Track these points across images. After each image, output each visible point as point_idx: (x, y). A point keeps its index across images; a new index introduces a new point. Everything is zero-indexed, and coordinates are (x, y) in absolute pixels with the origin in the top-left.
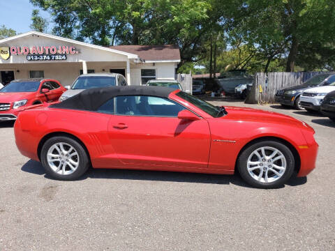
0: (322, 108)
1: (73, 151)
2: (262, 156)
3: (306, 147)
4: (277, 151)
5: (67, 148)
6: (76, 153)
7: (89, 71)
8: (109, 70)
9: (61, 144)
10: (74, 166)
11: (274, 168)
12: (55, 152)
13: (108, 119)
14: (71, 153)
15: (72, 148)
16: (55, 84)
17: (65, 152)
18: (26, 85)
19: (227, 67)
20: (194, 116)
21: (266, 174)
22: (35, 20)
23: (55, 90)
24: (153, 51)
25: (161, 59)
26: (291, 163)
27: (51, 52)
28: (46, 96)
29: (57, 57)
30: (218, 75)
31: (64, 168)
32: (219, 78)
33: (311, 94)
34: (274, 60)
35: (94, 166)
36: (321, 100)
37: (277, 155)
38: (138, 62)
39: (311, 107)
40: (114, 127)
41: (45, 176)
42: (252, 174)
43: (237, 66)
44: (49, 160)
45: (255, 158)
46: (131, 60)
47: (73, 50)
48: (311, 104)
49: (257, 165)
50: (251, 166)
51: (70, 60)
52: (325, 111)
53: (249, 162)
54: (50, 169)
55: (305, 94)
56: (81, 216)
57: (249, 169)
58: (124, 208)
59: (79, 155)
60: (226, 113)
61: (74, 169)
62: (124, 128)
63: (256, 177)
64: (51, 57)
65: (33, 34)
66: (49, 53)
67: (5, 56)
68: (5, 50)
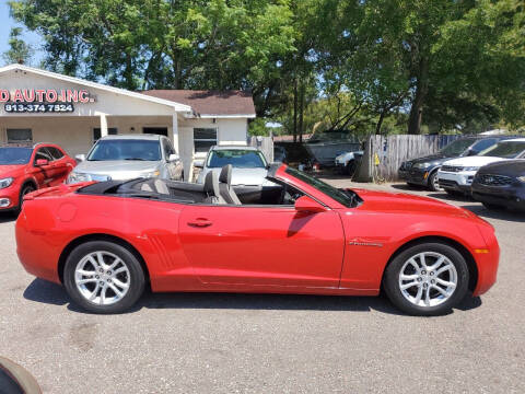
0: (472, 189)
1: (120, 265)
2: (420, 266)
3: (486, 251)
4: (443, 258)
5: (108, 260)
6: (125, 268)
7: (112, 131)
8: (141, 130)
9: (99, 254)
10: (121, 289)
11: (438, 284)
12: (89, 266)
13: (179, 212)
14: (115, 269)
15: (118, 260)
16: (56, 152)
17: (106, 267)
18: (7, 153)
19: (316, 126)
20: (316, 205)
21: (428, 294)
22: (13, 44)
23: (55, 162)
24: (213, 99)
25: (225, 113)
26: (465, 276)
27: (48, 99)
28: (43, 170)
29: (57, 108)
30: (306, 137)
31: (103, 293)
32: (310, 142)
33: (454, 169)
34: (389, 115)
35: (155, 289)
36: (470, 177)
37: (443, 265)
38: (191, 116)
39: (454, 188)
40: (189, 224)
41: (69, 308)
42: (406, 295)
43: (334, 124)
44: (78, 281)
45: (410, 270)
46: (180, 114)
47: (84, 96)
48: (455, 182)
49: (413, 281)
50: (404, 282)
51: (80, 112)
52: (478, 193)
53: (402, 276)
54: (80, 295)
55: (446, 168)
56: (149, 373)
57: (403, 287)
58: (217, 357)
59: (130, 270)
60: (361, 200)
61: (121, 295)
62: (206, 226)
63: (412, 299)
64: (47, 108)
65: (16, 70)
66: (45, 101)
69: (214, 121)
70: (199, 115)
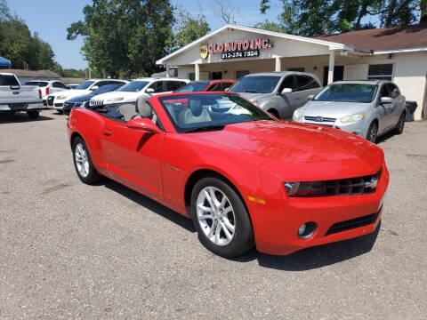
8: (322, 69)
27: (244, 48)
29: (249, 54)
47: (265, 43)
51: (263, 56)
62: (110, 135)
63: (206, 232)
64: (243, 54)
65: (228, 29)
66: (242, 48)
67: (204, 56)
68: (204, 47)
69: (391, 56)
70: (372, 52)
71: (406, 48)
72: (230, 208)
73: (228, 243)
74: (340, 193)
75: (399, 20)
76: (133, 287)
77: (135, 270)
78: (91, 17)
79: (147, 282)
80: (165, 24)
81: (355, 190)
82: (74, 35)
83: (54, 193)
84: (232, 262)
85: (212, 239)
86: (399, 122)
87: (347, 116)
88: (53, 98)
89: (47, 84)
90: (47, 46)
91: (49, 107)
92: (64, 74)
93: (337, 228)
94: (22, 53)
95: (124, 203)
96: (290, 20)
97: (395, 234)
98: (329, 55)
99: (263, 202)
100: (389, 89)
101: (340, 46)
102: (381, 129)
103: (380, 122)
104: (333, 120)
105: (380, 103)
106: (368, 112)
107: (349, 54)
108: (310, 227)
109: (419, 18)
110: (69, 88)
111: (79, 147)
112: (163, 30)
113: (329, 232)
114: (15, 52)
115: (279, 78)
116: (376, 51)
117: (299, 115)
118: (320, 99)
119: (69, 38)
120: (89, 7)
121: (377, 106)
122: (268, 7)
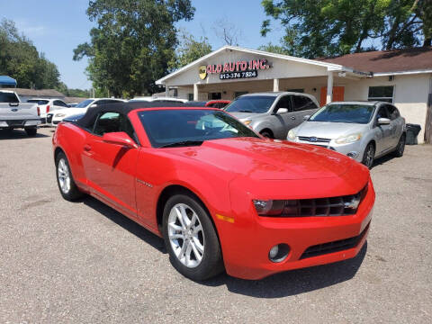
27: (242, 69)
29: (247, 74)
31: (65, 186)
37: (198, 224)
40: (84, 148)
42: (174, 245)
44: (60, 176)
47: (263, 64)
49: (181, 233)
53: (171, 224)
57: (171, 236)
64: (241, 75)
65: (226, 50)
66: (240, 69)
67: (203, 76)
68: (204, 68)
69: (391, 78)
70: (372, 74)
71: (407, 71)
72: (200, 227)
73: (197, 265)
74: (317, 214)
75: (402, 43)
76: (90, 310)
77: (97, 291)
78: (96, 38)
79: (106, 304)
80: (168, 46)
81: (334, 211)
82: (79, 55)
83: (33, 209)
84: (201, 286)
85: (183, 260)
86: (399, 144)
87: (343, 137)
88: (52, 115)
89: (48, 102)
90: (53, 66)
91: (47, 124)
92: (68, 93)
93: (313, 251)
94: (29, 73)
95: (101, 220)
96: (292, 43)
97: (382, 260)
98: (327, 77)
99: (232, 221)
100: (389, 111)
101: (338, 67)
102: (379, 151)
103: (377, 144)
104: (328, 140)
105: (377, 124)
106: (364, 133)
107: (347, 75)
108: (283, 249)
109: (422, 43)
110: (69, 107)
111: (62, 163)
112: (166, 52)
113: (304, 256)
114: (22, 72)
115: (275, 98)
116: (376, 73)
117: (293, 135)
118: (316, 120)
119: (75, 59)
120: (96, 30)
121: (374, 127)
122: (269, 30)
